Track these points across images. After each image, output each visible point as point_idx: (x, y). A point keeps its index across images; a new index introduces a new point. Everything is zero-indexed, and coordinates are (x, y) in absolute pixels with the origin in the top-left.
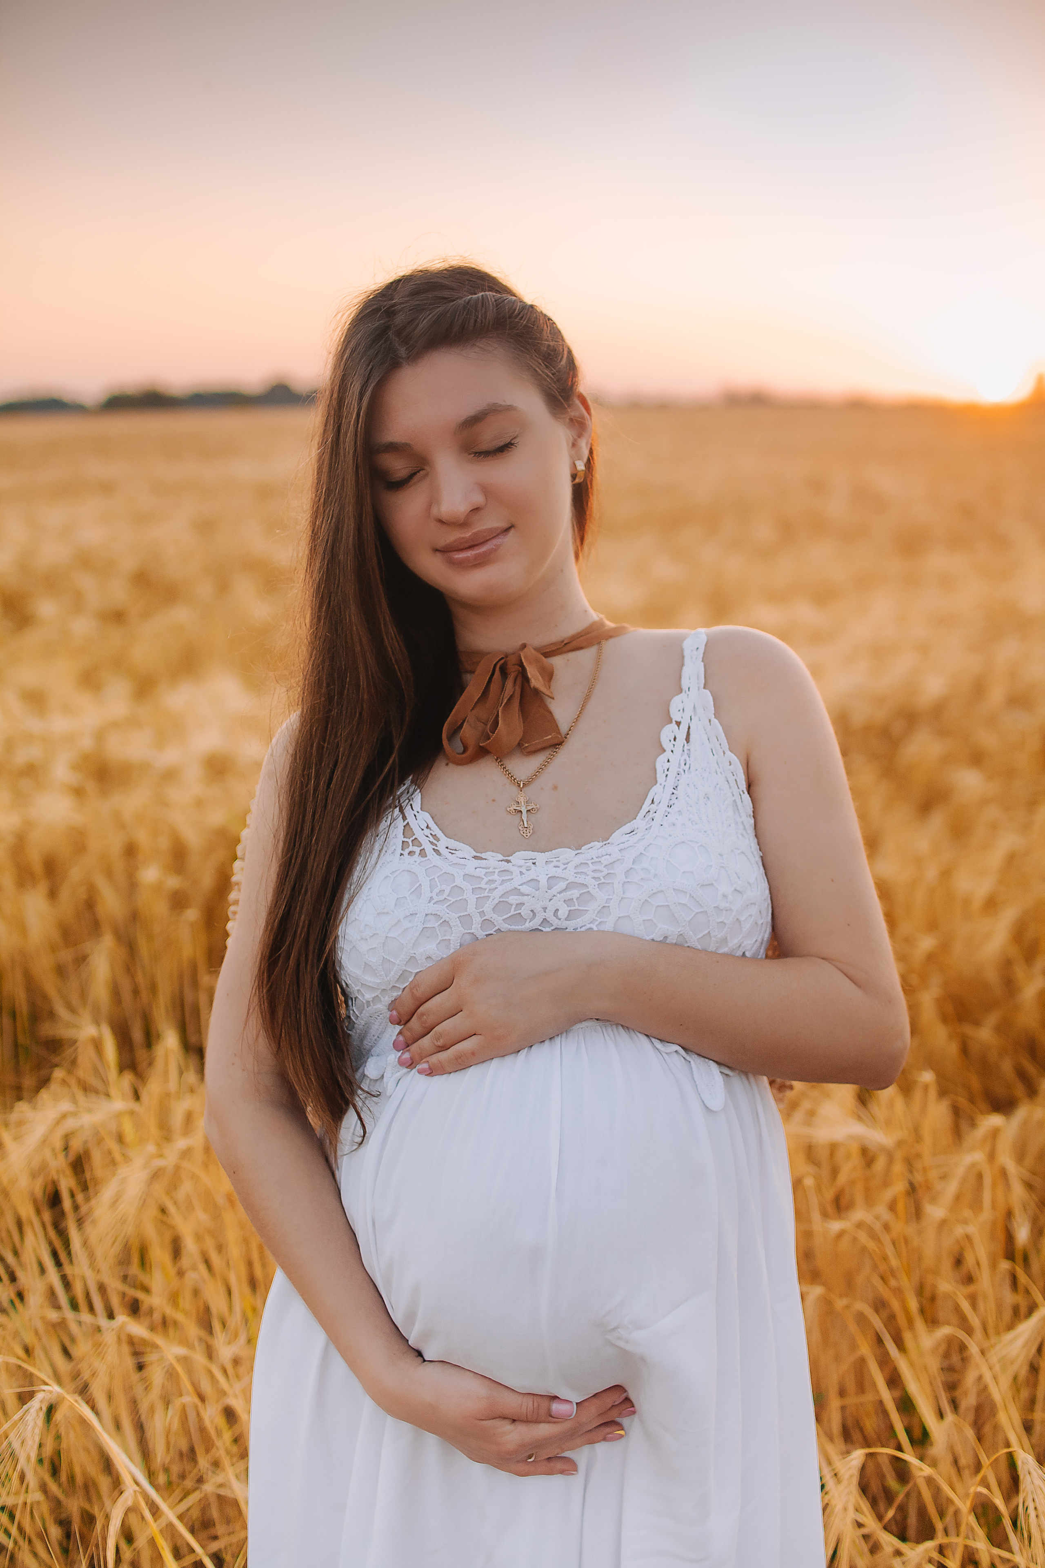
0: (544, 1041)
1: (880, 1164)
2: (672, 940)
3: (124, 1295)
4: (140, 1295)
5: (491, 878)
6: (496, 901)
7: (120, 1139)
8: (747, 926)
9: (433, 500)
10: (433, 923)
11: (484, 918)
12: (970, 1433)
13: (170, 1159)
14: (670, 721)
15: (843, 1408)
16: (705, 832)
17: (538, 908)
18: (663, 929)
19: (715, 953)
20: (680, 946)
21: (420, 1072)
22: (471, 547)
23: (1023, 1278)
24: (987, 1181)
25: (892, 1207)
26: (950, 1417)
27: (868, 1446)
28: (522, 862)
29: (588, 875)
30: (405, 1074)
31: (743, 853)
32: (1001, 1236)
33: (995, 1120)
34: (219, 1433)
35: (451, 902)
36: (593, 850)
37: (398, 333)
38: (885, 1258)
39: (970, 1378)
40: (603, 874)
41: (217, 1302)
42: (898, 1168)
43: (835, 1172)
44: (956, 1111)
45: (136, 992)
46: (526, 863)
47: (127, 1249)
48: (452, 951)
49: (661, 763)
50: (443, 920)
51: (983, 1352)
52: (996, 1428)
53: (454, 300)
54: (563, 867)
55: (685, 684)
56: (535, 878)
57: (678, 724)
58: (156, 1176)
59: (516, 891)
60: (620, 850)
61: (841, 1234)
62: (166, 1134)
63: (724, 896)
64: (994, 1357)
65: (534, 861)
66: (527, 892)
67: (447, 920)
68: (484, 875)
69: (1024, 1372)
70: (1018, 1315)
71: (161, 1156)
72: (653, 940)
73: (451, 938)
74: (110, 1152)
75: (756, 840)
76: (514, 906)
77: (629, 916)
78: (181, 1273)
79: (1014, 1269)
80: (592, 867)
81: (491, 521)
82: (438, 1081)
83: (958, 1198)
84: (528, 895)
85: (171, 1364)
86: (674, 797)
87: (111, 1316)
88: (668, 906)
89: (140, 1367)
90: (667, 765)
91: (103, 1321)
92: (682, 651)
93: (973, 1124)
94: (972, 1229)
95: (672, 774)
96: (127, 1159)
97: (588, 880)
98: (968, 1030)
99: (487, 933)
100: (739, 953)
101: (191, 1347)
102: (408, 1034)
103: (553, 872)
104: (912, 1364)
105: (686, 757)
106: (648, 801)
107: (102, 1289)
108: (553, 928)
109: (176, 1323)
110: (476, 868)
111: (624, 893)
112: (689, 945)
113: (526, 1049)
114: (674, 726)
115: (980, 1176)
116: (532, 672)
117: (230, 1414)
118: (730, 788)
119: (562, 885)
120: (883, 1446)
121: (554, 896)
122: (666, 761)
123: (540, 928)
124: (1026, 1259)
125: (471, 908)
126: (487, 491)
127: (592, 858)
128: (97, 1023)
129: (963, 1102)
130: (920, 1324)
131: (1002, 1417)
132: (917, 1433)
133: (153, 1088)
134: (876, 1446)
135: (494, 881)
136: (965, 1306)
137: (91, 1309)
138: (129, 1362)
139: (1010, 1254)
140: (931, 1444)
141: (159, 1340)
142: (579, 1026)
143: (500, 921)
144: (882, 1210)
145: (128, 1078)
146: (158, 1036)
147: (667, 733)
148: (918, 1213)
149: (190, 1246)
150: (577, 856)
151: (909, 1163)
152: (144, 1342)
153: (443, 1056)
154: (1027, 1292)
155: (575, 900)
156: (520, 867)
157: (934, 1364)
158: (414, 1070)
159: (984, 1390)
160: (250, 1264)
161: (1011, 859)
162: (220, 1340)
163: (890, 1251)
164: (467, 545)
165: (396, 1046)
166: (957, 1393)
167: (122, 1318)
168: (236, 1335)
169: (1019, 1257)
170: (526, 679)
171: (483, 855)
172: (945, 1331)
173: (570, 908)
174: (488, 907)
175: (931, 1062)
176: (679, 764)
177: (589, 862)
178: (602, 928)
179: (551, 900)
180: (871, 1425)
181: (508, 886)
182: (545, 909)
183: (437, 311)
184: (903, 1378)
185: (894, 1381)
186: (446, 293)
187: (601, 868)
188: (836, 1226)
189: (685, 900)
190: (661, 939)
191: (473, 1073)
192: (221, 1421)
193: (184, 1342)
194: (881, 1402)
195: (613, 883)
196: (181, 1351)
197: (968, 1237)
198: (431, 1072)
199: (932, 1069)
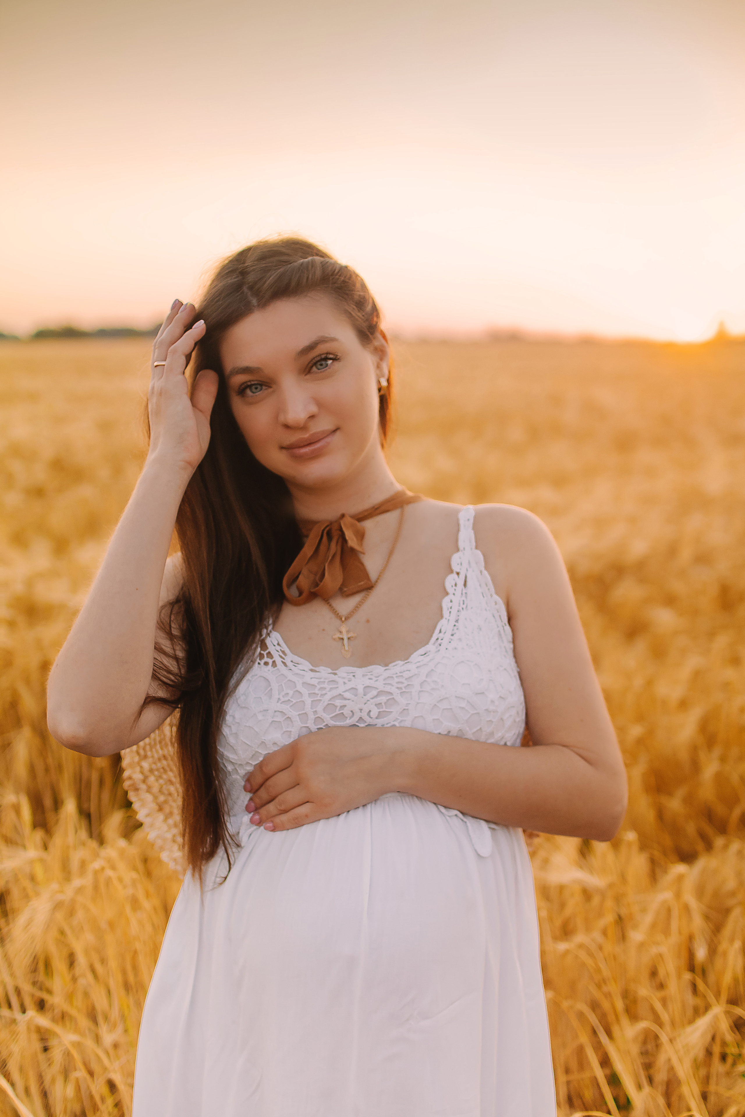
0: (358, 808)
1: (596, 901)
2: (454, 733)
3: (33, 996)
4: (45, 996)
5: (322, 686)
6: (326, 704)
7: (32, 878)
8: (508, 723)
9: (280, 409)
10: (279, 718)
11: (317, 716)
12: (661, 1101)
13: (69, 893)
14: (451, 571)
15: (568, 1083)
16: (478, 654)
17: (356, 709)
18: (447, 725)
19: (485, 743)
20: (459, 737)
21: (266, 829)
22: (309, 444)
23: (701, 986)
24: (675, 913)
25: (604, 933)
26: (647, 1089)
27: (586, 1109)
28: (345, 675)
29: (393, 686)
30: (255, 830)
31: (505, 669)
32: (685, 954)
33: (680, 868)
34: (103, 1099)
35: (293, 703)
36: (398, 667)
37: (251, 288)
38: (598, 970)
39: (661, 1060)
40: (405, 685)
41: (100, 1001)
42: (609, 903)
43: (562, 905)
44: (653, 862)
45: (47, 770)
46: (348, 675)
47: (35, 960)
48: (292, 740)
49: (446, 603)
50: (287, 716)
51: (671, 1041)
52: (681, 1097)
53: (291, 263)
54: (375, 679)
55: (461, 544)
56: (355, 687)
57: (458, 574)
58: (58, 906)
59: (340, 696)
60: (417, 667)
61: (567, 952)
62: (67, 874)
63: (492, 702)
64: (679, 1044)
65: (354, 674)
66: (348, 697)
67: (290, 716)
68: (318, 684)
69: (701, 1055)
70: (698, 1012)
71: (62, 892)
72: (440, 734)
73: (292, 730)
74: (24, 889)
75: (514, 660)
76: (338, 708)
77: (422, 716)
78: (74, 979)
79: (694, 979)
80: (397, 680)
81: (323, 424)
82: (279, 835)
83: (654, 926)
84: (349, 700)
85: (67, 1048)
86: (456, 628)
87: (24, 1012)
88: (451, 709)
89: (46, 1049)
90: (450, 604)
91: (18, 1015)
92: (458, 520)
93: (665, 872)
94: (664, 949)
95: (454, 611)
96: (37, 894)
97: (393, 690)
98: (664, 800)
99: (319, 727)
100: (502, 743)
101: (82, 1034)
102: (257, 800)
103: (368, 683)
104: (619, 1050)
105: (464, 598)
106: (437, 631)
107: (18, 992)
108: (366, 724)
109: (71, 1018)
110: (311, 678)
111: (419, 699)
112: (465, 737)
113: (345, 813)
114: (454, 575)
115: (669, 910)
116: (349, 534)
117: (112, 1086)
118: (496, 621)
119: (374, 693)
120: (597, 1110)
121: (368, 701)
122: (450, 601)
123: (357, 724)
124: (704, 973)
125: (308, 708)
126: (319, 404)
127: (397, 673)
128: (17, 792)
129: (657, 854)
130: (625, 1021)
131: (685, 1090)
132: (622, 1100)
133: (58, 841)
134: (592, 1110)
135: (324, 688)
136: (658, 1006)
137: (10, 1006)
138: (37, 1046)
139: (692, 968)
140: (633, 1109)
141: (57, 1029)
142: (385, 796)
143: (328, 719)
144: (597, 935)
145: (39, 835)
146: (62, 803)
147: (450, 581)
148: (623, 937)
149: (81, 960)
150: (386, 671)
151: (618, 899)
152: (47, 1031)
153: (284, 818)
154: (705, 997)
155: (383, 704)
156: (344, 678)
157: (635, 1049)
158: (262, 828)
159: (671, 1069)
160: (124, 972)
161: (697, 675)
162: (104, 1029)
163: (602, 966)
164: (306, 443)
165: (248, 809)
166: (652, 1071)
167: (32, 1013)
168: (115, 1026)
169: (698, 969)
170: (344, 540)
171: (317, 669)
172: (643, 1025)
173: (379, 710)
174: (320, 708)
175: (635, 825)
176: (459, 604)
177: (394, 676)
178: (402, 724)
179: (365, 703)
180: (588, 1095)
181: (334, 693)
182: (361, 710)
183: (279, 271)
184: (612, 1060)
185: (605, 1062)
186: (285, 258)
187: (403, 680)
188: (562, 946)
189: (463, 704)
190: (446, 733)
191: (305, 830)
192: (105, 1090)
193: (77, 1030)
194: (595, 1078)
195: (411, 692)
196: (73, 1037)
197: (661, 955)
198: (274, 829)
199: (635, 830)
